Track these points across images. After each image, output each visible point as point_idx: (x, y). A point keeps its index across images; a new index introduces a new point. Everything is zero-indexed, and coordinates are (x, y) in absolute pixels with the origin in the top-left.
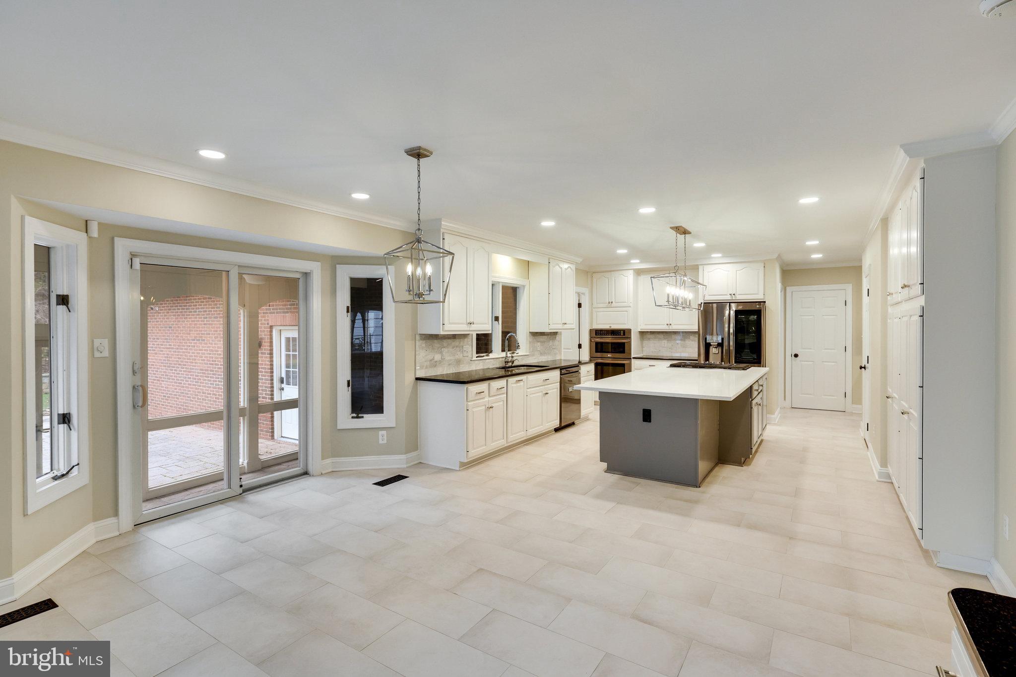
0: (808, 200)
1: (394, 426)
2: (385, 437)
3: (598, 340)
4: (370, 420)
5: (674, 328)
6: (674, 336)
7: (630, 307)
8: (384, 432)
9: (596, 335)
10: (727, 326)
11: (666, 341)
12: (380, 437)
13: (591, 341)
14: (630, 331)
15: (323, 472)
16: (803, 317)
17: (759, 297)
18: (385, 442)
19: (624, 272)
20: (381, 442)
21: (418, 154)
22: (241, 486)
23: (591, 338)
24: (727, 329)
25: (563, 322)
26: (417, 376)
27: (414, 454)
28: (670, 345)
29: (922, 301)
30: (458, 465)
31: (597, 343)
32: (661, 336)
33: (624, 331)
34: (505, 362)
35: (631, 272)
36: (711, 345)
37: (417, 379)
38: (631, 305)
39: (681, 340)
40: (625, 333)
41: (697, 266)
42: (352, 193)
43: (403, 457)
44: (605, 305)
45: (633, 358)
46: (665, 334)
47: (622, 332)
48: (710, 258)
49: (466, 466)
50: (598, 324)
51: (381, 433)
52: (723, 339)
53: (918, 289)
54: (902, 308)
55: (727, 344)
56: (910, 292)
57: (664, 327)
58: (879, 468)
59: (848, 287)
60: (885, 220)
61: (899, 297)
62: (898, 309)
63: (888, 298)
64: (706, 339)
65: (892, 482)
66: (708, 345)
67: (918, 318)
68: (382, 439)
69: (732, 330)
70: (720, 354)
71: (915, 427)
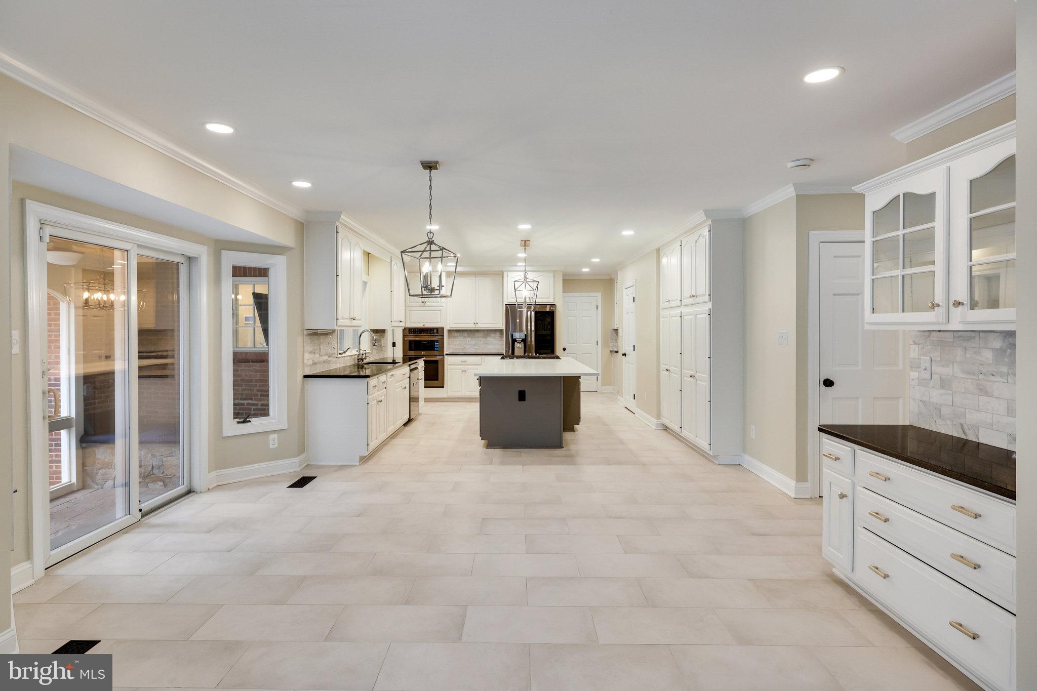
0: (628, 233)
1: (286, 427)
2: (276, 441)
3: (412, 338)
4: (257, 424)
5: (481, 326)
6: (477, 334)
7: (443, 306)
8: (275, 436)
9: (409, 333)
11: (470, 339)
12: (271, 442)
13: (404, 339)
14: (443, 328)
15: (210, 487)
16: (569, 318)
17: (550, 301)
18: (276, 446)
20: (271, 446)
21: (430, 166)
22: (140, 510)
23: (404, 336)
24: (529, 328)
25: (399, 320)
26: (306, 374)
27: (302, 456)
28: (474, 342)
29: (710, 305)
30: (358, 459)
31: (410, 342)
32: (466, 334)
33: (437, 329)
34: (358, 360)
36: (516, 341)
37: (305, 377)
38: (444, 305)
39: (483, 337)
40: (438, 331)
41: (503, 272)
42: (294, 181)
43: (296, 460)
44: (419, 304)
45: (446, 355)
46: (468, 332)
47: (435, 331)
48: (516, 266)
49: (364, 460)
50: (412, 323)
51: (272, 436)
52: (526, 335)
53: (707, 298)
54: (685, 310)
55: (529, 339)
56: (698, 300)
57: (471, 326)
58: (654, 421)
59: (599, 295)
60: (658, 250)
61: (678, 303)
62: (677, 311)
63: (661, 304)
64: (512, 335)
65: (666, 428)
66: (514, 341)
67: (706, 316)
68: (273, 441)
69: (533, 328)
70: (523, 347)
71: (703, 383)
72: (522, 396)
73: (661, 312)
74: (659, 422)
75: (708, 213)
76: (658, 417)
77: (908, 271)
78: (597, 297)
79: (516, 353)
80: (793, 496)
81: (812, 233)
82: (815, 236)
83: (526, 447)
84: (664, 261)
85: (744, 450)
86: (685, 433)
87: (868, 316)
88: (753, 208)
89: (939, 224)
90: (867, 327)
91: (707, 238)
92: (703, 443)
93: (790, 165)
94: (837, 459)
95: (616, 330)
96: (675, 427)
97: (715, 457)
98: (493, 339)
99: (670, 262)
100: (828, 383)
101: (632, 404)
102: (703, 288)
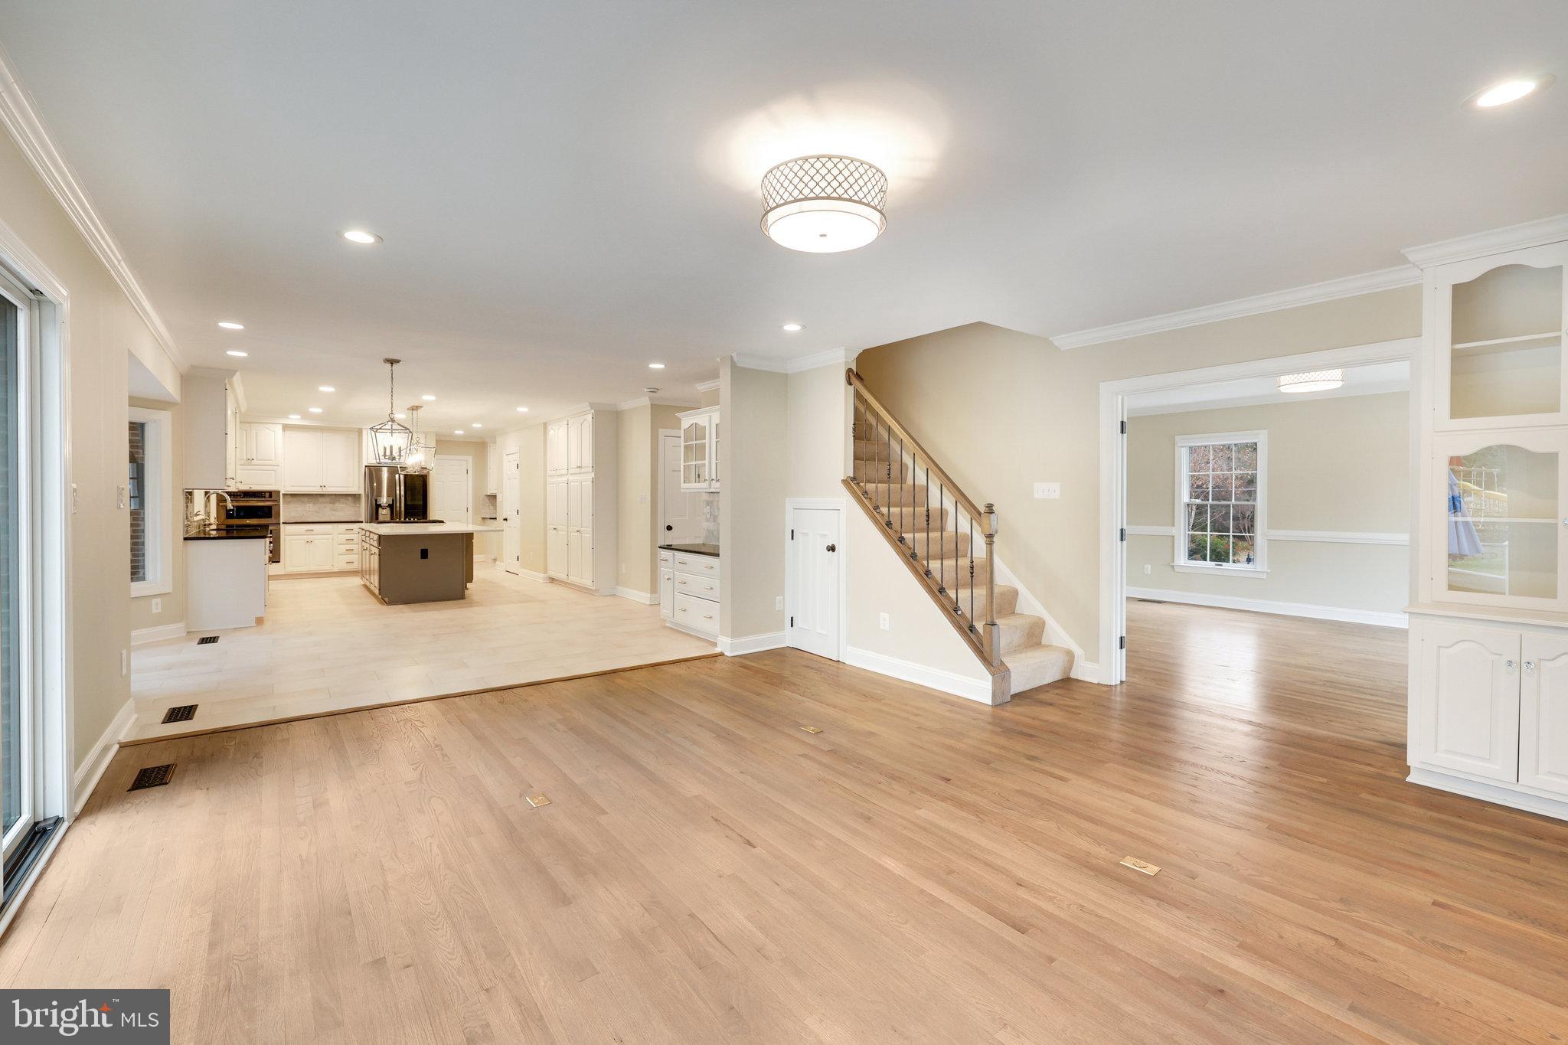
0: (523, 410)
1: (171, 591)
2: (159, 606)
4: (138, 588)
5: (332, 489)
6: (321, 499)
7: (279, 466)
8: (159, 600)
10: (398, 488)
11: (311, 505)
12: (154, 607)
14: (279, 492)
18: (159, 610)
19: (267, 426)
20: (154, 611)
21: (392, 362)
24: (398, 492)
26: (188, 536)
27: (184, 622)
29: (593, 475)
30: (253, 621)
32: (306, 499)
33: (270, 493)
35: (280, 427)
36: (381, 506)
37: (187, 539)
38: (280, 463)
40: (270, 494)
43: (178, 626)
45: (283, 523)
47: (267, 495)
49: (259, 622)
51: (154, 601)
52: (393, 500)
53: (591, 469)
54: (571, 478)
55: (398, 505)
56: (583, 470)
57: (316, 490)
58: (542, 575)
59: (470, 459)
60: (545, 424)
61: (565, 472)
62: (564, 479)
63: (548, 472)
64: (376, 500)
65: (552, 580)
66: (378, 506)
67: (590, 483)
68: (156, 607)
69: (403, 493)
70: (389, 514)
71: (588, 536)
72: (424, 554)
73: (548, 479)
74: (547, 575)
75: (592, 405)
76: (545, 572)
77: (697, 462)
78: (468, 461)
79: (381, 518)
80: (648, 603)
81: (660, 430)
82: (662, 432)
83: (429, 601)
84: (551, 433)
85: (618, 584)
86: (573, 579)
87: (683, 485)
88: (624, 406)
89: (707, 441)
90: (682, 490)
91: (591, 423)
92: (587, 582)
93: (646, 390)
94: (666, 560)
95: (493, 497)
96: (562, 576)
97: (596, 591)
98: (344, 505)
99: (558, 434)
100: (669, 528)
101: (515, 566)
102: (588, 460)
